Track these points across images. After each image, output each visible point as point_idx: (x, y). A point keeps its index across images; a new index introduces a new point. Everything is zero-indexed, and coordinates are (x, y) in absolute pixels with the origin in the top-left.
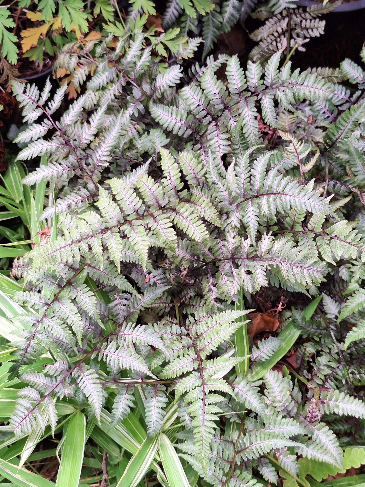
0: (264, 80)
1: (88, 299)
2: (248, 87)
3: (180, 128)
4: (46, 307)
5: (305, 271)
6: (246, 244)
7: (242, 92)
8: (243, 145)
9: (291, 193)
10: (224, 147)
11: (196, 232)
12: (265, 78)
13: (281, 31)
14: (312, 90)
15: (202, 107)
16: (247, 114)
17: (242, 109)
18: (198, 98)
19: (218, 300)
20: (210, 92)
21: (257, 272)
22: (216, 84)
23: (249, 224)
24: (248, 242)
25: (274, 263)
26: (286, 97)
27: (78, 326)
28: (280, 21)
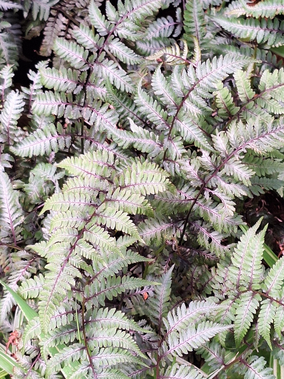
0: (98, 33)
1: (114, 318)
2: (90, 52)
3: (58, 142)
4: (85, 351)
5: (273, 134)
6: (205, 158)
7: (88, 59)
8: (127, 102)
9: (204, 74)
10: (112, 118)
11: (155, 185)
12: (98, 31)
13: (65, 26)
14: (145, 7)
15: (63, 105)
16: (108, 71)
17: (100, 71)
18: (53, 100)
19: (224, 243)
20: (60, 84)
21: (235, 171)
22: (59, 74)
23: (192, 138)
24: (205, 154)
25: (242, 150)
26: (129, 30)
27: (127, 341)
28: (56, 23)
